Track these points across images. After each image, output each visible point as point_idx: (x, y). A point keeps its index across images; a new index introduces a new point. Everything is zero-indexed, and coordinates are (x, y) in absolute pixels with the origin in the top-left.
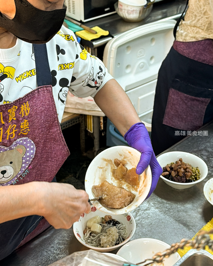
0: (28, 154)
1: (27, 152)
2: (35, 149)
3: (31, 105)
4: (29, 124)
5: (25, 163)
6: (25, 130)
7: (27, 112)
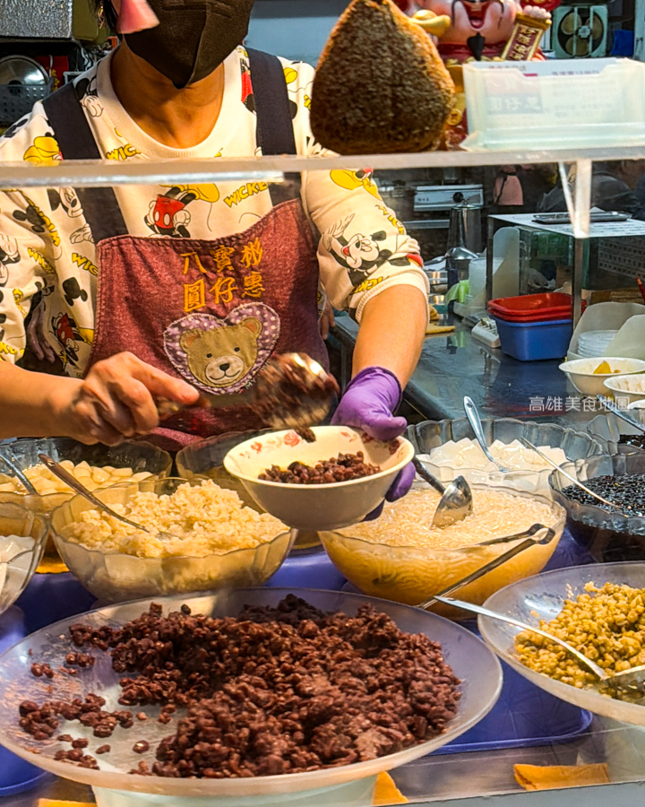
0: (267, 333)
1: (265, 328)
2: (279, 323)
3: (264, 243)
4: (263, 279)
5: (264, 349)
6: (254, 289)
7: (257, 258)
